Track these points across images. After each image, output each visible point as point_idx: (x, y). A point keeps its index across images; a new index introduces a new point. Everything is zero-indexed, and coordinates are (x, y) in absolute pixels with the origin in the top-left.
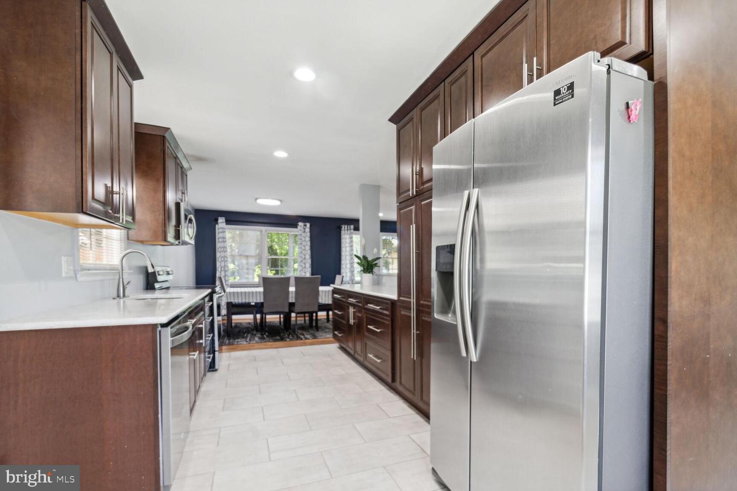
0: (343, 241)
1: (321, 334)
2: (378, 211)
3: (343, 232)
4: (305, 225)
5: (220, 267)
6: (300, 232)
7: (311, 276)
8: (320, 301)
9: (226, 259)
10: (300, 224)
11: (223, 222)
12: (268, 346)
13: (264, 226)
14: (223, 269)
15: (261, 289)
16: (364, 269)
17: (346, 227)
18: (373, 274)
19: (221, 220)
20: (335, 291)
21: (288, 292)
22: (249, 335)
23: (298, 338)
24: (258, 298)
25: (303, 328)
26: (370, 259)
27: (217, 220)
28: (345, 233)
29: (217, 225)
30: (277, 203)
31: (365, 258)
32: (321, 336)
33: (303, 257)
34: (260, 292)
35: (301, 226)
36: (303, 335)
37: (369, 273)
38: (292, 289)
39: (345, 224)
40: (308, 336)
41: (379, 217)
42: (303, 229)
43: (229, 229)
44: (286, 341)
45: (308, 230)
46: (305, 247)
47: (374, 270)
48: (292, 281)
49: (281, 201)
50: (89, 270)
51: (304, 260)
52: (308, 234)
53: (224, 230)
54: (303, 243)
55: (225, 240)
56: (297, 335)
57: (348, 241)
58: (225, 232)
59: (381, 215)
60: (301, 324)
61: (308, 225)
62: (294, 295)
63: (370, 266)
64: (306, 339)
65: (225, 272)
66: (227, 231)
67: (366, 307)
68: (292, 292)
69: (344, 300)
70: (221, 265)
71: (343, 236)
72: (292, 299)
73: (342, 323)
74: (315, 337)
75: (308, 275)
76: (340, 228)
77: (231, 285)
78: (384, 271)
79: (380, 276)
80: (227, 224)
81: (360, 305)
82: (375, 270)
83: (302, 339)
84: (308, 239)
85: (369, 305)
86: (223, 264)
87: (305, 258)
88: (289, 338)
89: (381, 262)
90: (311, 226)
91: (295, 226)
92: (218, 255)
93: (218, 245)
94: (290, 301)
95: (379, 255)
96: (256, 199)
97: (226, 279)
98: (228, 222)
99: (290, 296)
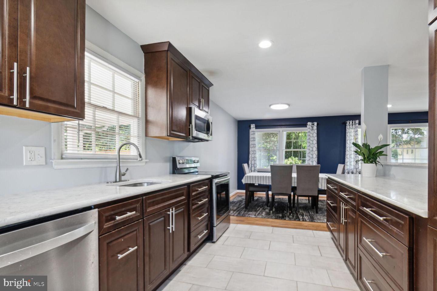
0: (348, 134)
1: (319, 217)
2: (387, 102)
3: (348, 127)
4: (314, 124)
5: (251, 158)
6: (309, 130)
7: (317, 165)
8: (320, 187)
9: (255, 152)
10: (309, 123)
11: (254, 127)
12: (268, 223)
13: (281, 128)
14: (253, 159)
15: (269, 174)
16: (365, 158)
17: (351, 122)
18: (376, 164)
19: (253, 126)
20: (329, 181)
21: (291, 178)
22: (261, 209)
23: (297, 219)
24: (268, 181)
25: (305, 208)
26: (372, 146)
27: (250, 126)
28: (350, 128)
29: (250, 130)
30: (285, 107)
31: (366, 146)
32: (318, 219)
33: (311, 149)
34: (269, 177)
35: (310, 125)
36: (303, 215)
37: (372, 162)
38: (294, 175)
39: (350, 120)
40: (306, 218)
41: (387, 108)
42: (311, 127)
43: (257, 132)
44: (285, 219)
45: (315, 128)
46: (313, 141)
47: (378, 159)
48: (294, 169)
49: (289, 105)
50: (82, 159)
51: (311, 152)
52: (316, 131)
53: (254, 133)
54: (311, 139)
55: (254, 139)
56: (297, 214)
57: (353, 134)
58: (255, 134)
59: (389, 106)
60: (305, 204)
61: (316, 124)
62: (296, 180)
63: (373, 154)
64: (304, 220)
65: (254, 161)
66: (256, 133)
67: (361, 208)
68: (295, 177)
69: (336, 192)
70: (252, 156)
71: (347, 130)
72: (294, 184)
73: (334, 216)
74: (312, 219)
75: (315, 164)
76: (345, 124)
77: (258, 170)
78: (393, 161)
79: (387, 166)
80: (256, 128)
81: (354, 203)
82: (380, 159)
83: (299, 220)
84: (315, 135)
85: (364, 208)
86: (253, 156)
87: (312, 151)
88: (288, 217)
89: (389, 150)
90: (318, 125)
91: (305, 125)
92: (251, 149)
93: (251, 143)
94: (293, 185)
95: (387, 142)
96: (270, 106)
97: (255, 166)
98: (257, 127)
99: (293, 181)
